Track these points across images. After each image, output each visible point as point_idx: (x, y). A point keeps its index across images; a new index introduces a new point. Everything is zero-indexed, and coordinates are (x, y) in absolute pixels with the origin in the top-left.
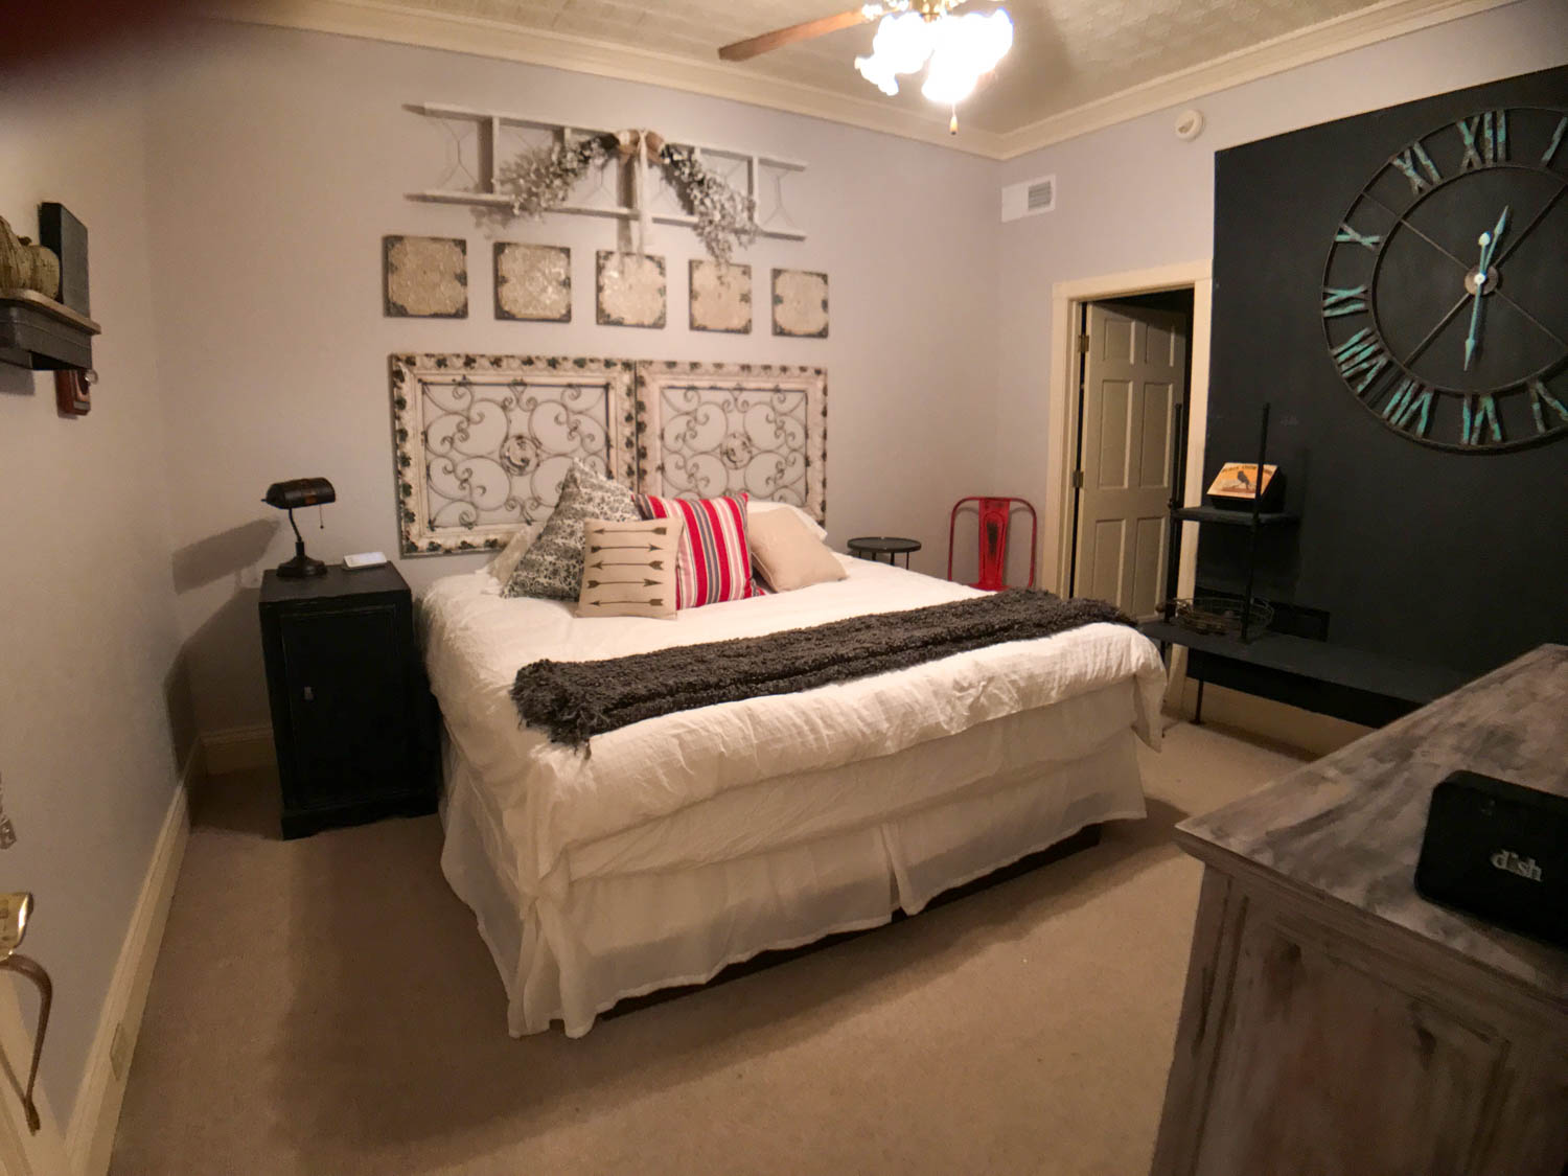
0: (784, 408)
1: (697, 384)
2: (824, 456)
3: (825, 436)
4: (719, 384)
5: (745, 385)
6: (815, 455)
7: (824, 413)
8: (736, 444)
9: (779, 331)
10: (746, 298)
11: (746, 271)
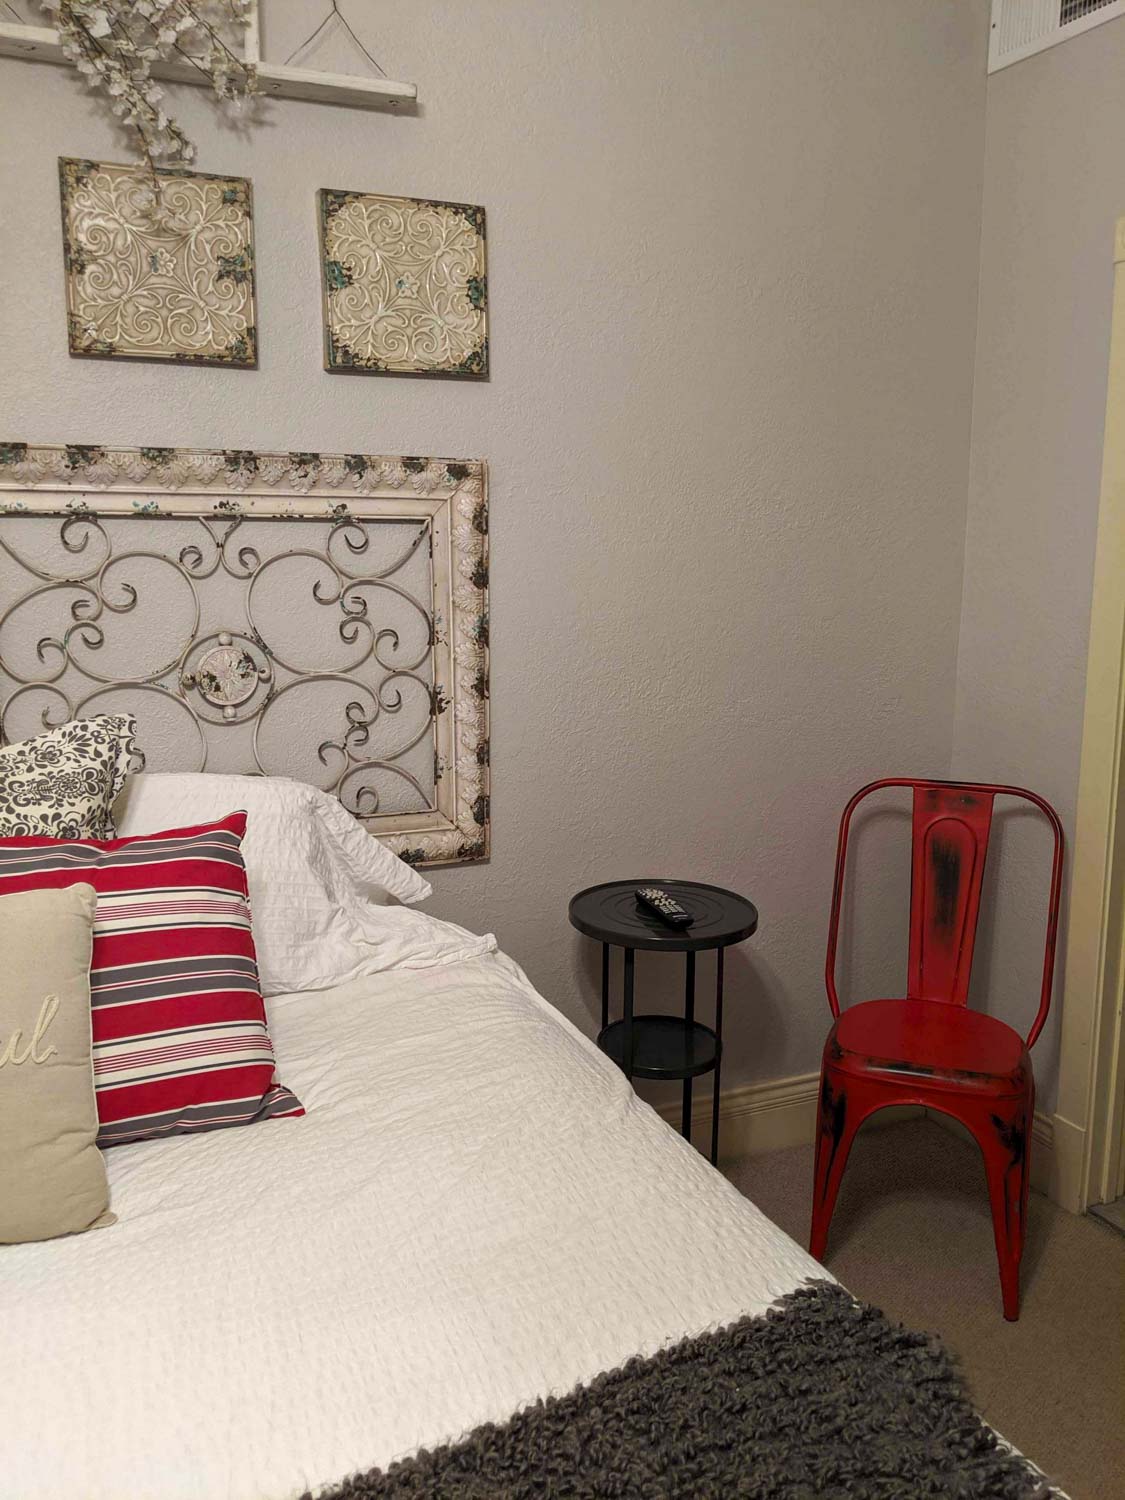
0: (362, 566)
1: (95, 504)
2: (482, 687)
3: (483, 636)
4: (166, 505)
5: (244, 506)
6: (457, 683)
7: (481, 579)
8: (220, 660)
9: (344, 363)
10: (238, 270)
11: (237, 194)
